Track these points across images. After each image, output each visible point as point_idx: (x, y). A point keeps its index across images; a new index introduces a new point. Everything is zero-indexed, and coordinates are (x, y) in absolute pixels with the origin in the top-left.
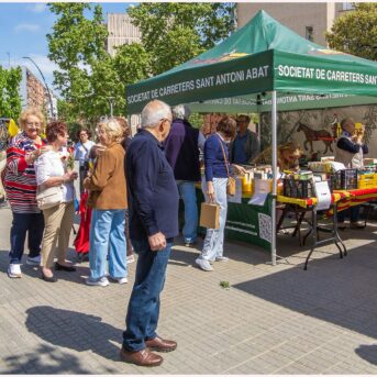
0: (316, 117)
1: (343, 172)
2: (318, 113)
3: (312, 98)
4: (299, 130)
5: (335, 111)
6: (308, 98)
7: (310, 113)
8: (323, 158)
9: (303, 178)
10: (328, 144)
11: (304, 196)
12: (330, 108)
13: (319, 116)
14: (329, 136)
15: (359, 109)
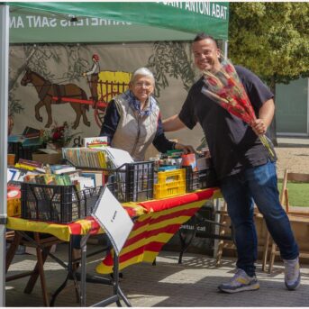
0: (58, 60)
1: (130, 168)
2: (63, 52)
3: (52, 23)
4: (24, 83)
5: (93, 50)
6: (45, 22)
7: (48, 51)
8: (88, 140)
9: (61, 182)
10: (81, 110)
11: (65, 218)
12: (84, 44)
13: (64, 57)
14: (83, 95)
15: (136, 49)
